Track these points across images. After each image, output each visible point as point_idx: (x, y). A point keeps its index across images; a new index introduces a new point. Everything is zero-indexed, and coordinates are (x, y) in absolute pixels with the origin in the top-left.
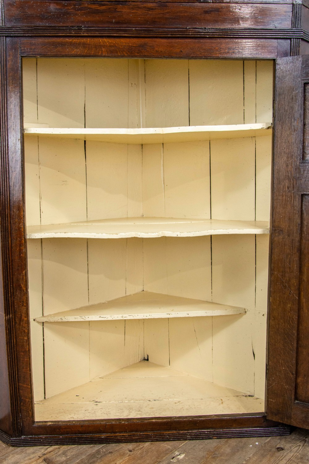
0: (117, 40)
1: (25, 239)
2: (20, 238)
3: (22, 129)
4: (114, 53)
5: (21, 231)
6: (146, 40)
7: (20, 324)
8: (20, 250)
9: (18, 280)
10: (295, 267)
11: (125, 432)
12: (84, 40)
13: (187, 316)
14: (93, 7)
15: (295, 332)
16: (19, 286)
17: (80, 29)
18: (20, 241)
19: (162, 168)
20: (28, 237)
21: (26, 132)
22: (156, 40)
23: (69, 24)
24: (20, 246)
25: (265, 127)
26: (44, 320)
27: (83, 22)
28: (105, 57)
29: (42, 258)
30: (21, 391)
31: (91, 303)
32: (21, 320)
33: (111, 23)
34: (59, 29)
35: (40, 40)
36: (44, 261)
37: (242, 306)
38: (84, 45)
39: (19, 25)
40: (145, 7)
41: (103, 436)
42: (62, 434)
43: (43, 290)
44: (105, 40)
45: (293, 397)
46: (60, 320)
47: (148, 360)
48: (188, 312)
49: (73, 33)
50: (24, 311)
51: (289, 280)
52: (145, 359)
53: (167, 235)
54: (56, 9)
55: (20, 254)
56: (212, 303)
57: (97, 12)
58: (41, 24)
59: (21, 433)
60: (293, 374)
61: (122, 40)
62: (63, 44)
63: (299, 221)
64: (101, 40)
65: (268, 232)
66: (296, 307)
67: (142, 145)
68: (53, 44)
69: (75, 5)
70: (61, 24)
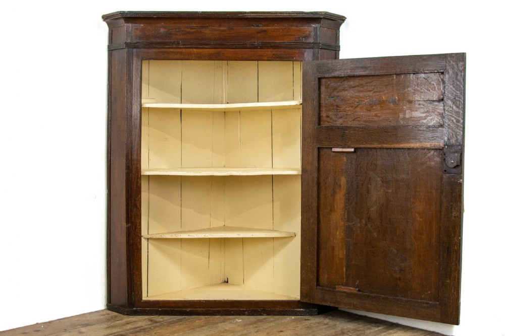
0: (202, 50)
1: (141, 175)
2: (138, 173)
3: (141, 105)
4: (200, 57)
5: (138, 169)
6: (220, 49)
7: (135, 231)
8: (137, 182)
9: (135, 201)
10: (315, 195)
11: (203, 308)
12: (181, 50)
13: (252, 237)
14: (187, 30)
15: (316, 239)
16: (136, 205)
17: (178, 43)
18: (138, 176)
19: (239, 130)
20: (142, 174)
21: (143, 106)
22: (227, 49)
23: (172, 41)
24: (137, 179)
25: (298, 104)
26: (149, 236)
27: (181, 39)
28: (194, 60)
29: (149, 193)
30: (134, 277)
31: (182, 230)
32: (136, 228)
33: (198, 39)
34: (165, 44)
35: (154, 50)
36: (150, 194)
37: (294, 231)
38: (181, 53)
39: (141, 41)
40: (219, 30)
41: (188, 310)
42: (160, 308)
43: (149, 215)
44: (195, 50)
45: (315, 284)
46: (160, 237)
47: (227, 282)
48: (253, 234)
49: (174, 46)
50: (138, 222)
51: (312, 203)
52: (225, 282)
53: (233, 175)
54: (164, 32)
55: (137, 184)
56: (273, 230)
57: (189, 33)
58: (155, 41)
59: (133, 306)
60: (315, 267)
61: (205, 50)
62: (168, 53)
63: (317, 165)
64: (191, 50)
65: (300, 173)
66: (316, 222)
67: (225, 112)
68: (161, 52)
69: (176, 29)
70: (167, 41)
